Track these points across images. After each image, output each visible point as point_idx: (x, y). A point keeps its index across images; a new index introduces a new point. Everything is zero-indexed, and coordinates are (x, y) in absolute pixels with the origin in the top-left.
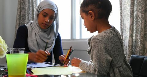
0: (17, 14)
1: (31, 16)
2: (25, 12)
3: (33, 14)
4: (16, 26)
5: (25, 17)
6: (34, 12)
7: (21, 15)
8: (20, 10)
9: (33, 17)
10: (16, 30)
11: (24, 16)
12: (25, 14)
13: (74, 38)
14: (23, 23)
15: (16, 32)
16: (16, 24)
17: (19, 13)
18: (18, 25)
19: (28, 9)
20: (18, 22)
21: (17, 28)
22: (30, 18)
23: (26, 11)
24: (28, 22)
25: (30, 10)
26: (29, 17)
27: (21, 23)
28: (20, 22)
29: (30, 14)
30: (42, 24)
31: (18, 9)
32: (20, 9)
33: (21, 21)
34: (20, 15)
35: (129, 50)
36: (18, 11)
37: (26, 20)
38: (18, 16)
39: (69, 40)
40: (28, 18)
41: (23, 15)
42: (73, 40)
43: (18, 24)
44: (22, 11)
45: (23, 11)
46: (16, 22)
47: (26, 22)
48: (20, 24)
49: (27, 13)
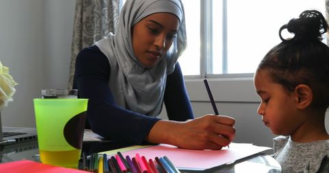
0: (76, 17)
1: (106, 20)
2: (93, 12)
3: (111, 16)
4: (73, 45)
5: (94, 23)
6: (112, 10)
7: (84, 20)
8: (82, 7)
9: (112, 22)
10: (73, 54)
11: (90, 21)
12: (93, 17)
14: (88, 37)
15: (72, 59)
16: (73, 40)
17: (79, 15)
18: (78, 43)
19: (99, 4)
20: (77, 36)
21: (77, 52)
22: (104, 27)
23: (95, 10)
24: (98, 34)
25: (103, 7)
26: (101, 24)
27: (83, 38)
28: (81, 36)
29: (103, 15)
30: (147, 54)
31: (77, 5)
32: (82, 4)
33: (84, 34)
34: (82, 19)
36: (76, 9)
37: (95, 32)
38: (76, 24)
39: (196, 77)
40: (98, 25)
41: (88, 18)
42: (206, 77)
43: (77, 41)
44: (87, 9)
45: (89, 9)
46: (74, 36)
47: (95, 36)
48: (81, 41)
49: (98, 14)
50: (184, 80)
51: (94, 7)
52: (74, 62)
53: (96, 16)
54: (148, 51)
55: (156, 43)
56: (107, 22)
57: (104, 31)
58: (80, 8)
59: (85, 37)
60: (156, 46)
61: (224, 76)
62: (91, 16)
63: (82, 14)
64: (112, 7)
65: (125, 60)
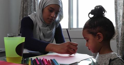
0: (21, 6)
1: (33, 7)
2: (28, 4)
3: (35, 6)
4: (20, 17)
6: (35, 4)
7: (24, 7)
8: (24, 3)
9: (35, 8)
11: (27, 8)
13: (71, 27)
14: (26, 14)
16: (20, 15)
17: (22, 5)
18: (22, 16)
19: (30, 1)
20: (22, 13)
21: (21, 19)
22: (32, 10)
23: (29, 3)
24: (29, 13)
25: (32, 2)
26: (31, 9)
27: (24, 14)
29: (32, 5)
31: (22, 2)
32: (24, 1)
33: (24, 13)
34: (23, 7)
35: (121, 37)
36: (21, 3)
37: (29, 12)
38: (21, 8)
41: (26, 7)
42: (70, 29)
45: (26, 3)
46: (20, 13)
47: (28, 13)
48: (23, 15)
50: (62, 30)
51: (28, 2)
52: (20, 23)
53: (29, 6)
54: (48, 19)
55: (51, 16)
56: (33, 8)
57: (32, 12)
58: (23, 3)
59: (25, 14)
60: (52, 16)
61: (78, 28)
62: (27, 6)
63: (23, 5)
64: (35, 2)
65: (39, 22)
